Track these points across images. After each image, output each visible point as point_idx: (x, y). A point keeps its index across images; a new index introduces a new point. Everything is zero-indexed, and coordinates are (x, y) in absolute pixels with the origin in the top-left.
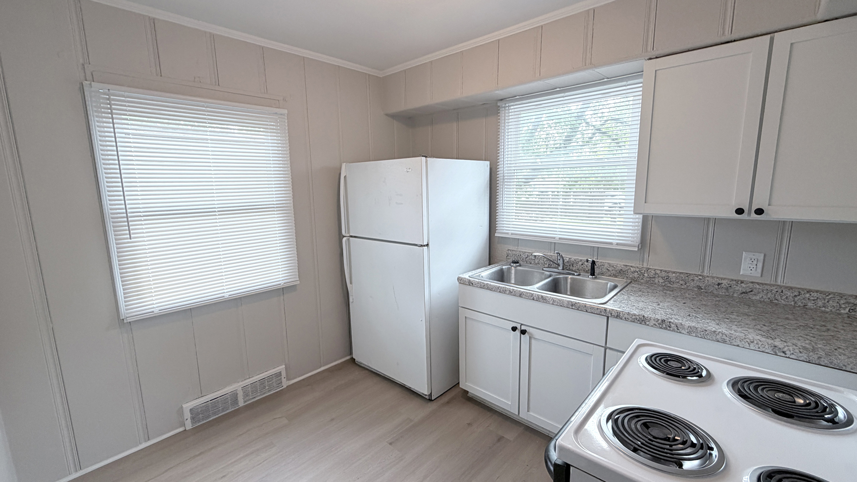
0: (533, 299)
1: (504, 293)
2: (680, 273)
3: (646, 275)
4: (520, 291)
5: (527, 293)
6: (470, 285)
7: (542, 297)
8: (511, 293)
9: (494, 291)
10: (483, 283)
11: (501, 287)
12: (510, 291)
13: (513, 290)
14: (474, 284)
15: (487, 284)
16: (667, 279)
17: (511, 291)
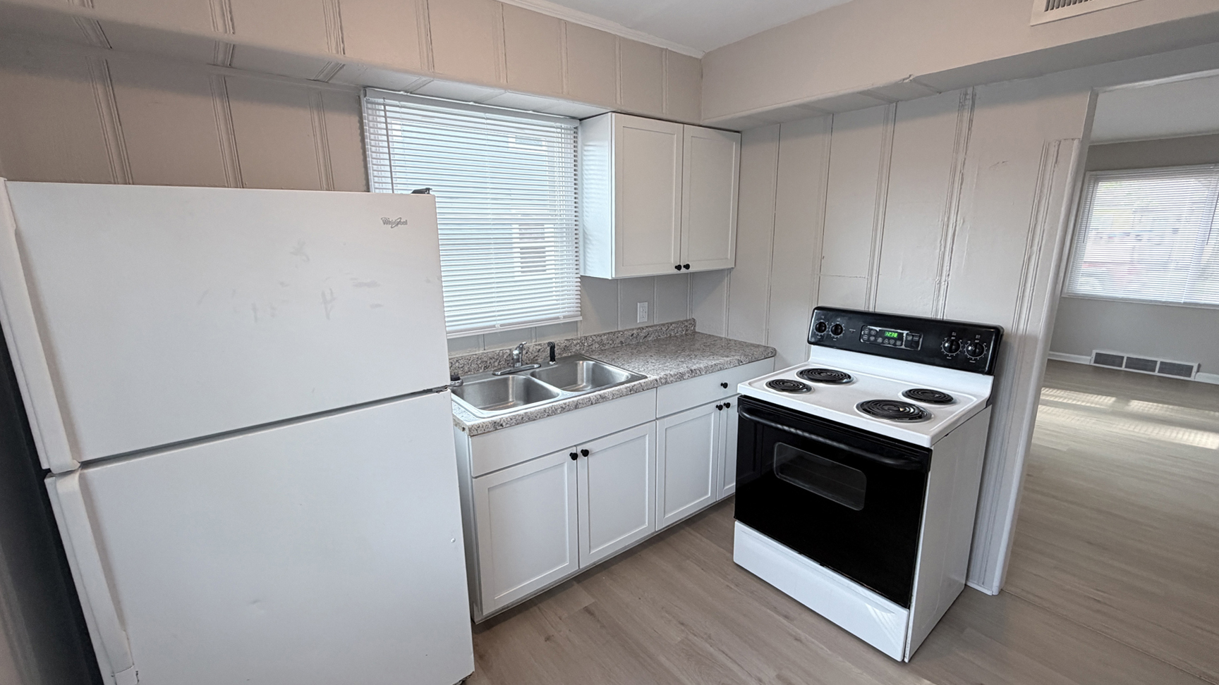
0: (592, 404)
1: (555, 414)
2: (608, 333)
3: (586, 344)
4: (573, 401)
5: (583, 399)
6: (496, 429)
7: (600, 396)
8: (564, 409)
9: (540, 418)
10: (519, 415)
11: (548, 408)
12: (562, 407)
13: (565, 404)
14: (504, 424)
15: (526, 413)
16: (601, 343)
17: (564, 406)
